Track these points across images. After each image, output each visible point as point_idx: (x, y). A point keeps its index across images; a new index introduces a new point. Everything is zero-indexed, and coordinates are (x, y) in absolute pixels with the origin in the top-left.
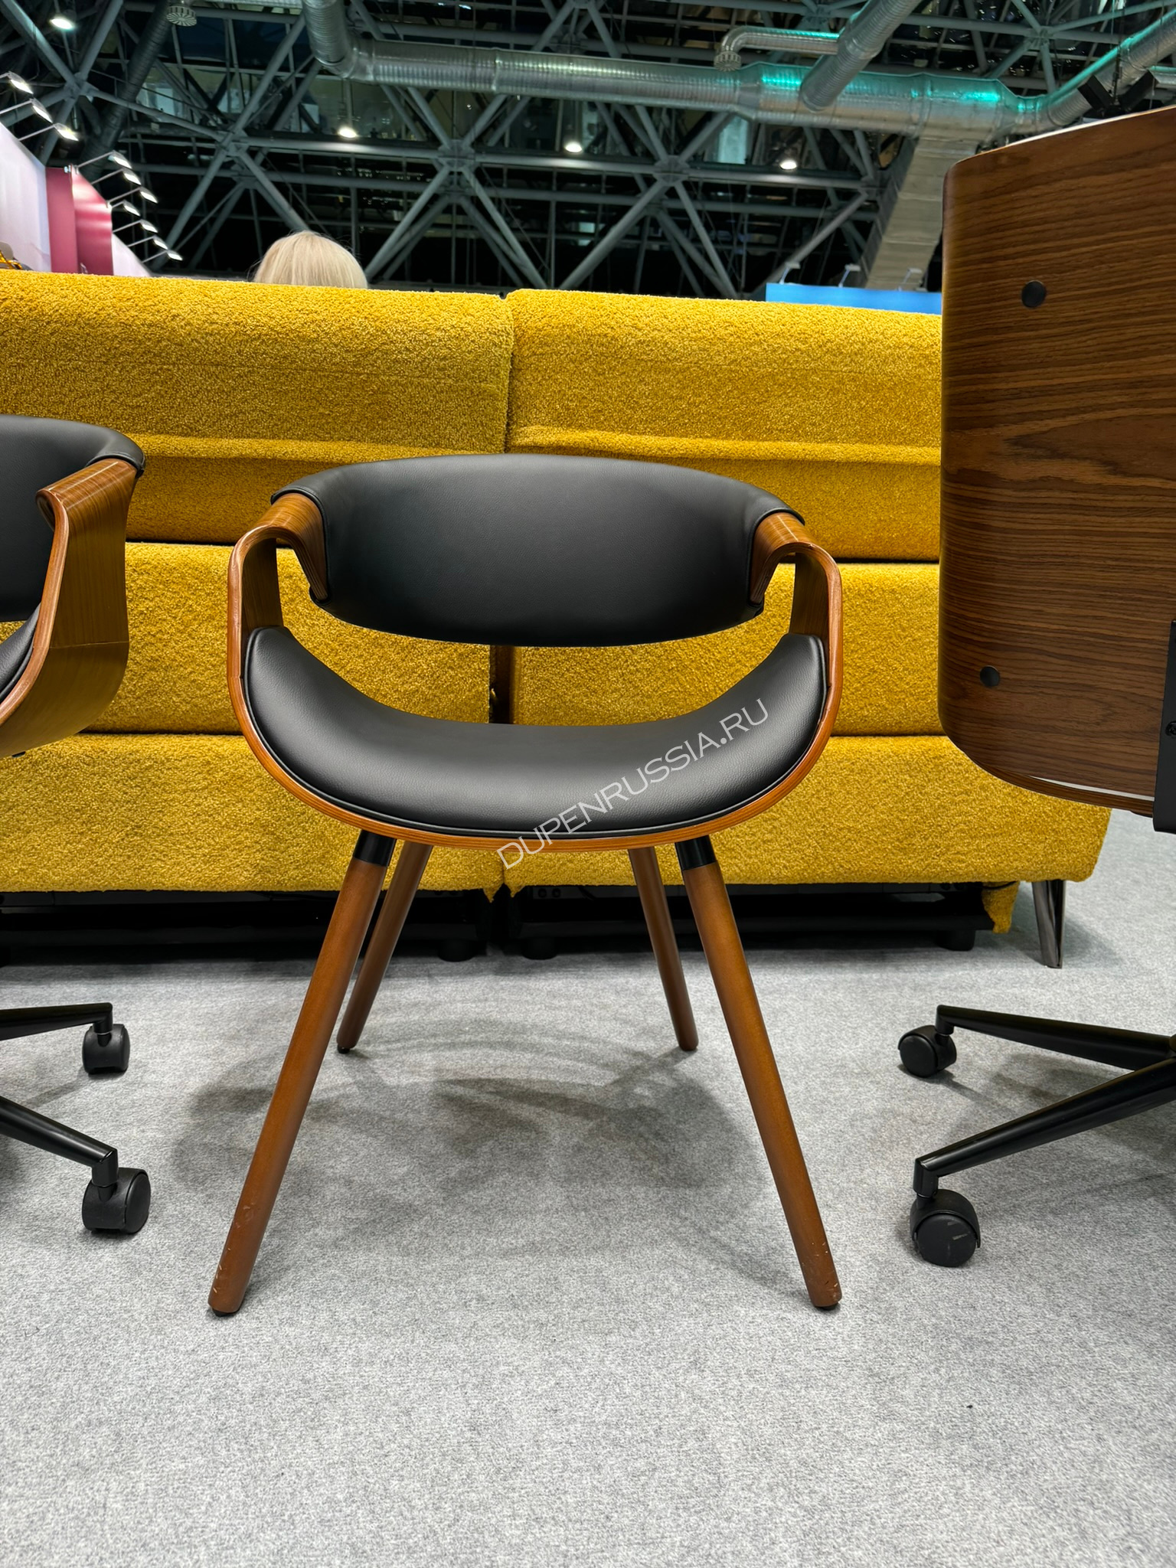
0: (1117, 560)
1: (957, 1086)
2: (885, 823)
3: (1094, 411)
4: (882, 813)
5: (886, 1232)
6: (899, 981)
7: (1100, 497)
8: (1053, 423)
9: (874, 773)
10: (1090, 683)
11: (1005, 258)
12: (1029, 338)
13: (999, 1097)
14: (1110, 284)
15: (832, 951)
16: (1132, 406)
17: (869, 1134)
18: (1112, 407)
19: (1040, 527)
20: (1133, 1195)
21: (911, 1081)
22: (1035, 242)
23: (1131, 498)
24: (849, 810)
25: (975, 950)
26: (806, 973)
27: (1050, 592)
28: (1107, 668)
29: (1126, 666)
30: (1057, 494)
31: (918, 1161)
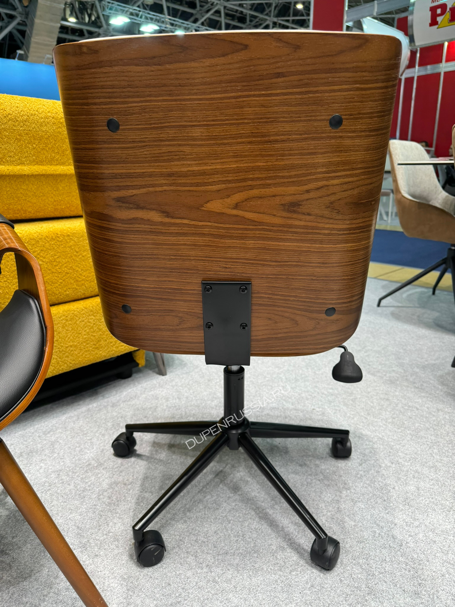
0: (175, 256)
1: (139, 456)
2: (87, 339)
3: (153, 187)
4: (85, 335)
5: (125, 558)
6: (106, 404)
7: (163, 228)
8: (135, 192)
9: (77, 318)
10: (172, 309)
11: (95, 104)
12: (115, 148)
13: (156, 454)
14: (151, 124)
15: (74, 397)
16: (170, 185)
17: (107, 501)
18: (161, 185)
19: (138, 242)
20: (214, 486)
21: (120, 460)
22: (110, 98)
23: (177, 228)
24: (69, 338)
25: (134, 375)
26: (64, 414)
27: (148, 271)
28: (178, 302)
29: (185, 301)
30: (143, 226)
31: (134, 527)
